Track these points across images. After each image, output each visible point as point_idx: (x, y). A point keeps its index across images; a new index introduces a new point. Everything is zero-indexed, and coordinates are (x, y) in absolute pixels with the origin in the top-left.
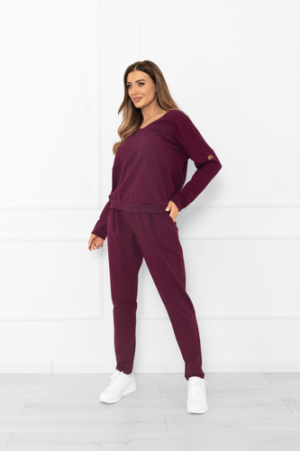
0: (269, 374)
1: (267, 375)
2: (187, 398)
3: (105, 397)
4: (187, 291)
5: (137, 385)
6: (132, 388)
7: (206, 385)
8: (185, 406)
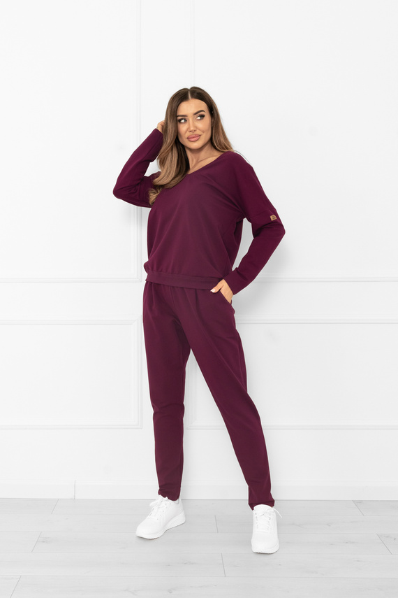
0: (360, 502)
1: (358, 503)
2: (251, 532)
3: (144, 530)
4: (249, 393)
5: (186, 516)
6: (180, 519)
7: (277, 515)
8: (249, 544)
